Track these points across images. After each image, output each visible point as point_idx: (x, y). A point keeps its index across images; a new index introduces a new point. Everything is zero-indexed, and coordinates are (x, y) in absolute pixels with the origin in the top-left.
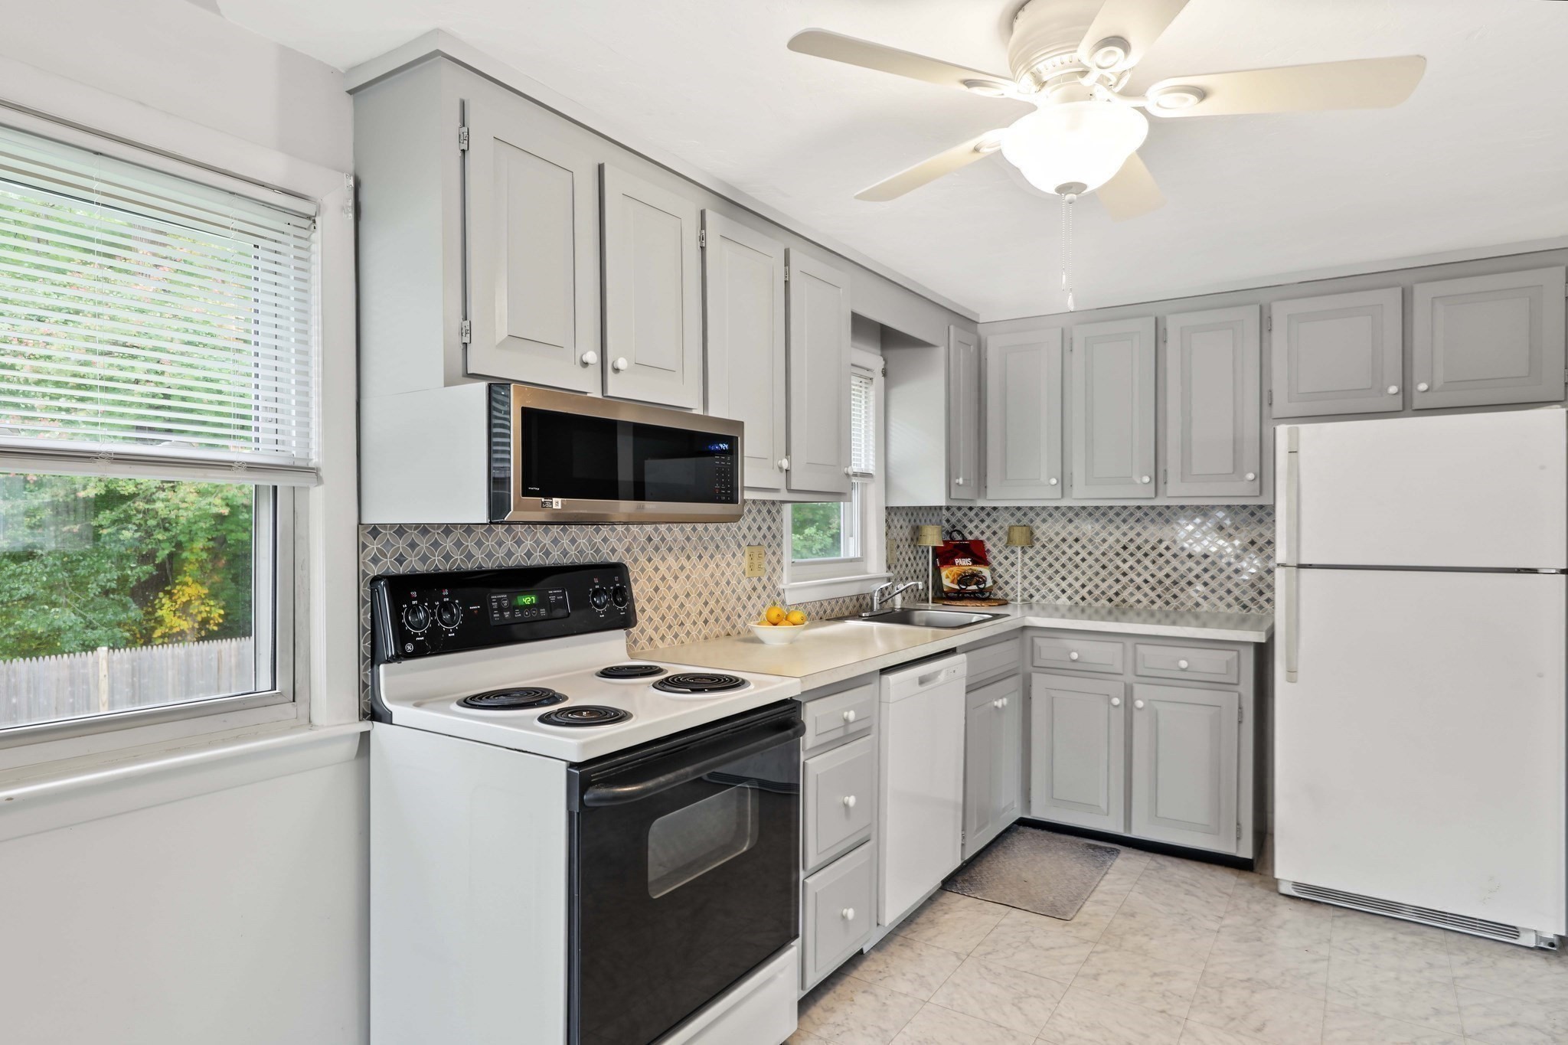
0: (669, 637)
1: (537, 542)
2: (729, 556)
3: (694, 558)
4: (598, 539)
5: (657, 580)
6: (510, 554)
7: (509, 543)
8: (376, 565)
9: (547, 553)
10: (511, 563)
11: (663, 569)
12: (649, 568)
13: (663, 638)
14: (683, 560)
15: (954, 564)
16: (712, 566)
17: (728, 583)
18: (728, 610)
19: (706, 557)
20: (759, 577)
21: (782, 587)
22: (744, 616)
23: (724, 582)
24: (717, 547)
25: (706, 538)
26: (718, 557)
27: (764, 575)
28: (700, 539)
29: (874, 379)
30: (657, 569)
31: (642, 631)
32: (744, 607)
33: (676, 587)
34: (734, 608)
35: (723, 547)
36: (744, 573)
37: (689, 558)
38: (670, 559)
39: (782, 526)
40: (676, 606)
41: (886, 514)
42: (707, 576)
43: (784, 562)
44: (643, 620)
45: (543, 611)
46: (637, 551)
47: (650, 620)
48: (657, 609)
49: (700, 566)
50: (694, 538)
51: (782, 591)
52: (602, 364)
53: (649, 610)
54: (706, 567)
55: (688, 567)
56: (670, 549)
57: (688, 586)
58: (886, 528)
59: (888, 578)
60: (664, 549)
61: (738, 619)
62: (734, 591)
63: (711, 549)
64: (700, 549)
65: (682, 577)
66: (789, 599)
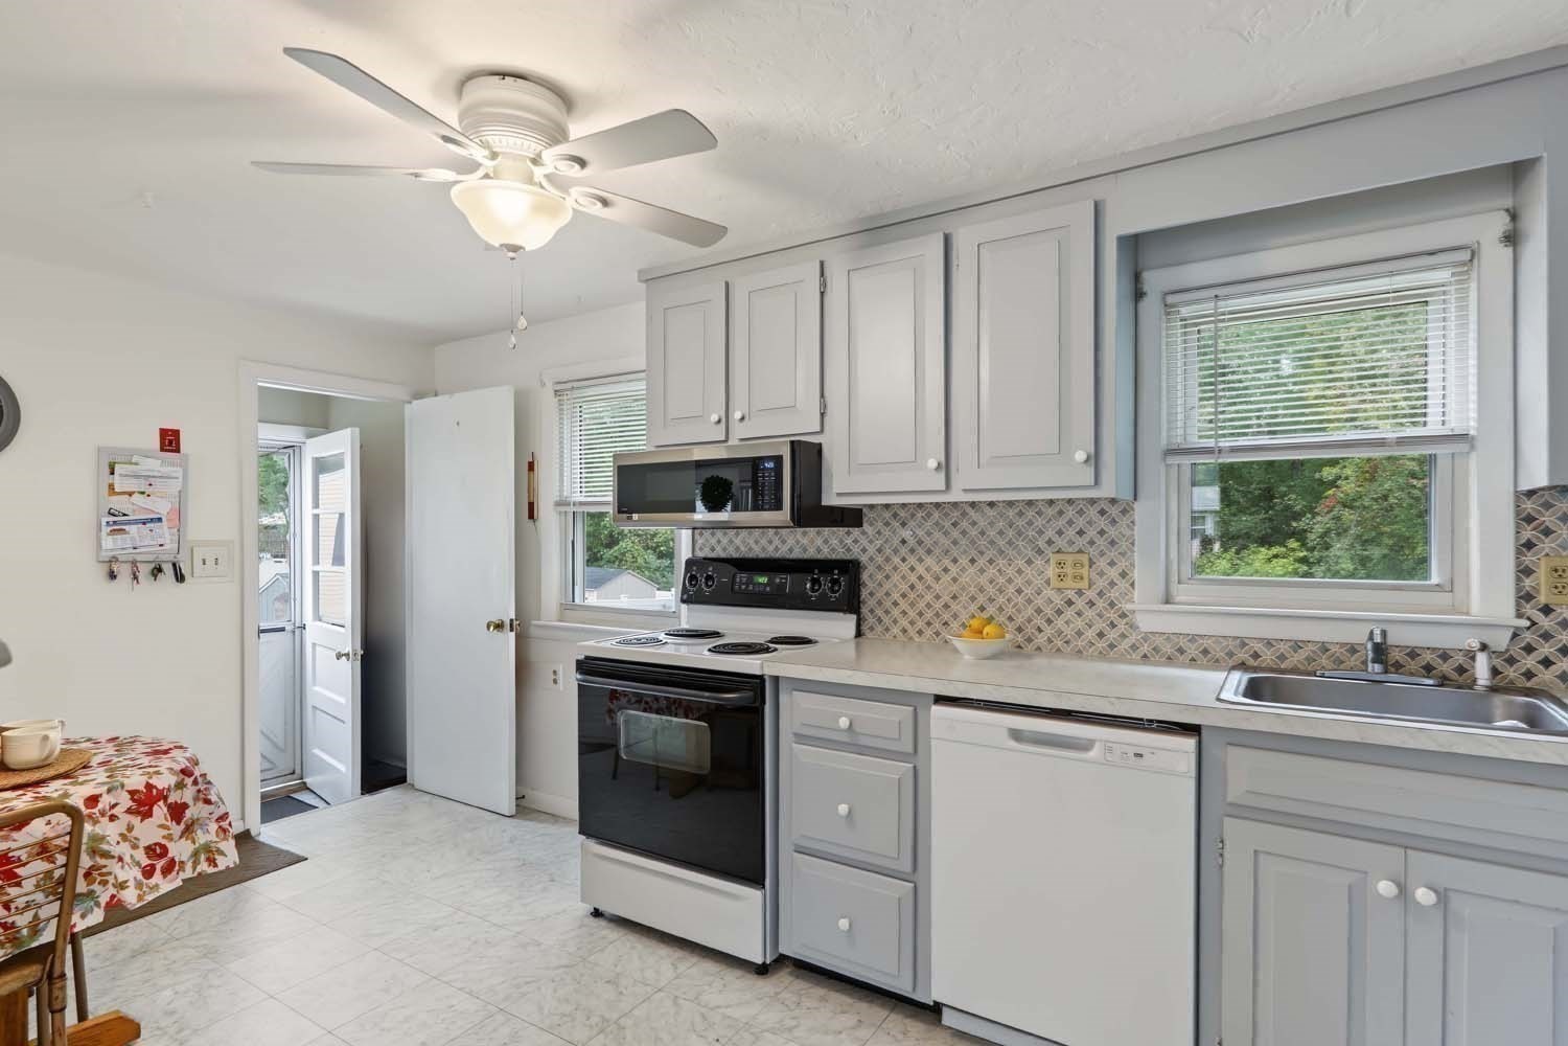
0: (929, 632)
1: (798, 542)
2: (1021, 563)
3: (964, 561)
4: (849, 541)
5: (913, 578)
6: (777, 549)
7: (777, 542)
8: (700, 552)
9: (805, 550)
10: (778, 555)
11: (920, 569)
12: (904, 568)
13: (920, 632)
14: (947, 562)
16: (992, 571)
17: (1019, 591)
18: (1019, 620)
19: (981, 562)
20: (1080, 590)
21: (1129, 606)
22: (1048, 631)
23: (1011, 589)
24: (1001, 552)
25: (983, 542)
26: (1001, 562)
27: (1090, 588)
28: (973, 542)
29: (1475, 261)
30: (912, 569)
31: (895, 622)
32: (1049, 621)
33: (937, 587)
34: (1029, 621)
35: (1011, 552)
36: (1048, 582)
37: (955, 561)
38: (929, 561)
39: (1133, 530)
40: (938, 605)
41: (1529, 506)
42: (983, 580)
43: (1136, 575)
44: (896, 612)
45: (768, 589)
46: (888, 551)
47: (904, 613)
48: (912, 605)
49: (972, 570)
50: (964, 542)
51: (1130, 611)
52: (726, 420)
53: (903, 605)
54: (982, 571)
55: (954, 570)
56: (929, 552)
57: (954, 588)
58: (1528, 533)
59: (1517, 628)
60: (921, 551)
61: (1037, 633)
62: (1029, 601)
63: (990, 554)
64: (974, 553)
65: (946, 578)
66: (1146, 623)
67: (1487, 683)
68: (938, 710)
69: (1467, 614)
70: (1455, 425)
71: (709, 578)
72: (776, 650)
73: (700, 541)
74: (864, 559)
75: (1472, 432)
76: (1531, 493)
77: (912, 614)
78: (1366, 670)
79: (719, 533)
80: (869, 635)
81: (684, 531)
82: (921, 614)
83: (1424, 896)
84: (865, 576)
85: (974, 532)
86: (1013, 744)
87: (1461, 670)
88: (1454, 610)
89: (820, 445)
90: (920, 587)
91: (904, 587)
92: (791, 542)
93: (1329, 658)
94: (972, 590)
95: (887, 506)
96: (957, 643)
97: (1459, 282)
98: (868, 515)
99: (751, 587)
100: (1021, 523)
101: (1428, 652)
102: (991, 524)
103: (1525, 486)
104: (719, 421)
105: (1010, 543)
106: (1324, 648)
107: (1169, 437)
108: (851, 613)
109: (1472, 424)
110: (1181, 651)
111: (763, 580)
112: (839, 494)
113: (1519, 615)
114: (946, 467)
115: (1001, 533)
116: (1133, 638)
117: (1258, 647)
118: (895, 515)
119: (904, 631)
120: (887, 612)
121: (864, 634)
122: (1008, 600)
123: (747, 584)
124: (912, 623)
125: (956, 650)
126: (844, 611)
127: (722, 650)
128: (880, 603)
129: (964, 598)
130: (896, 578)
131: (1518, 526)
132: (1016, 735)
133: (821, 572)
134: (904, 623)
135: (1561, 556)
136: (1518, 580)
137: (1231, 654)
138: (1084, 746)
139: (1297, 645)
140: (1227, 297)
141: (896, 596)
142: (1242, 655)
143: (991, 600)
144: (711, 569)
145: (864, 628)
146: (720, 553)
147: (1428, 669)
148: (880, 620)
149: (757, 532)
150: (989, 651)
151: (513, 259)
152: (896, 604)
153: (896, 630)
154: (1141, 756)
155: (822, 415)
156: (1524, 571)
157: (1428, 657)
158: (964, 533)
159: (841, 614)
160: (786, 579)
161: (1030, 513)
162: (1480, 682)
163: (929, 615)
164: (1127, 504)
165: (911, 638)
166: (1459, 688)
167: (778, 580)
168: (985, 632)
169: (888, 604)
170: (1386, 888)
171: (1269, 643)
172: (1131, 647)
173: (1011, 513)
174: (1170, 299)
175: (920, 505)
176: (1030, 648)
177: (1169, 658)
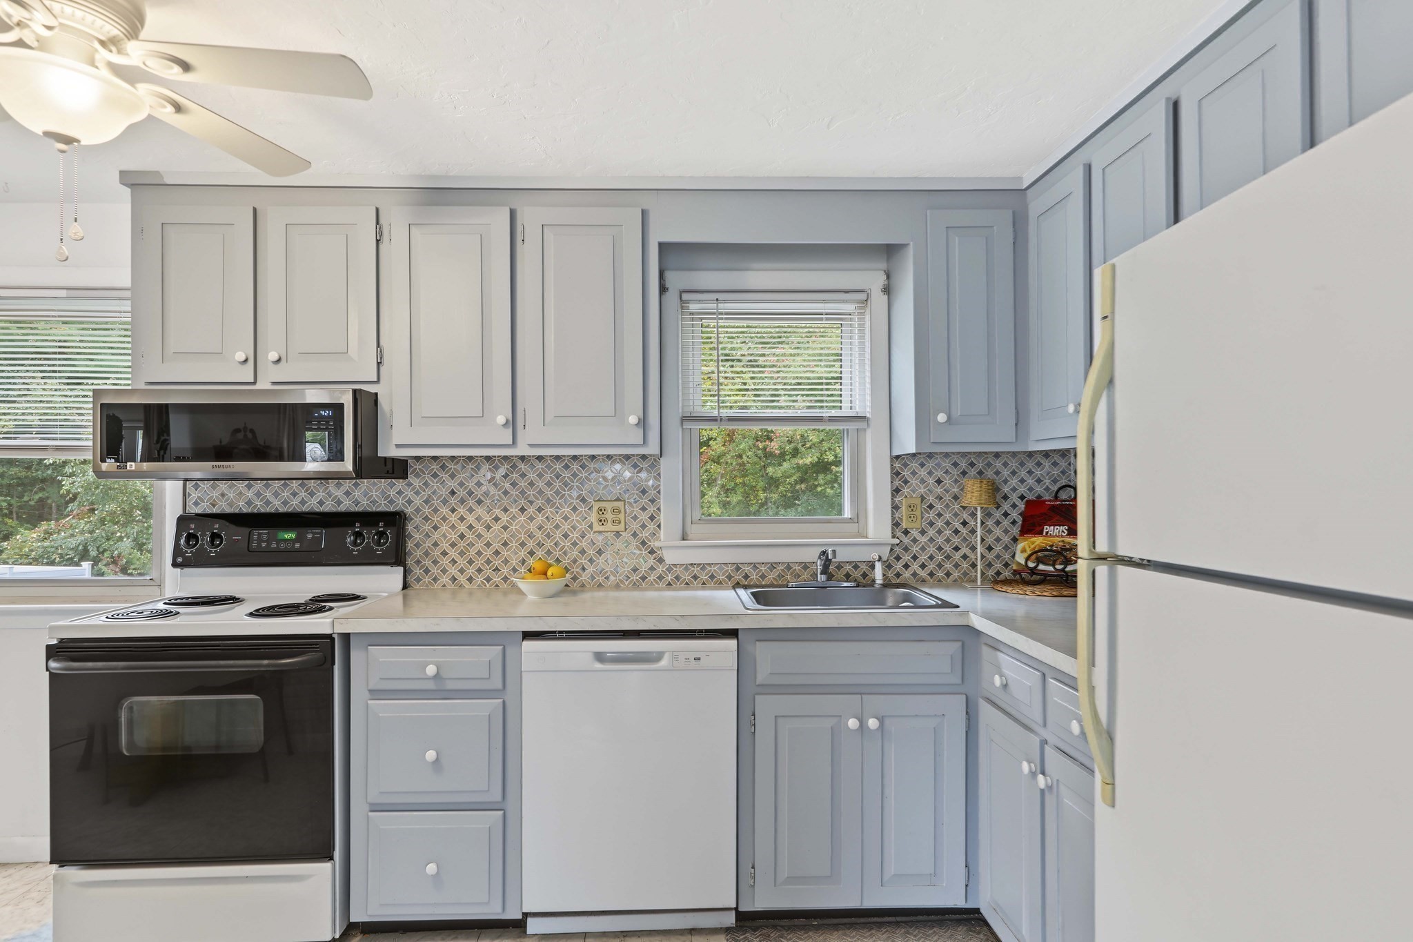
0: (480, 579)
1: (330, 495)
2: (566, 510)
3: (514, 510)
4: (392, 493)
5: (462, 528)
6: (303, 502)
7: (302, 494)
8: (196, 507)
10: (305, 509)
11: (470, 518)
12: (453, 517)
13: (470, 580)
14: (498, 512)
15: (1041, 533)
16: (540, 518)
17: (566, 536)
18: (566, 561)
19: (531, 510)
20: (617, 532)
21: (657, 544)
22: (590, 569)
23: (558, 535)
24: (548, 501)
25: (531, 492)
26: (549, 510)
27: (626, 529)
28: (523, 493)
29: (869, 301)
30: (462, 519)
31: (444, 571)
32: (591, 561)
33: (488, 536)
34: (575, 561)
35: (558, 501)
36: (591, 527)
37: (506, 510)
38: (480, 511)
39: (660, 481)
40: (488, 553)
41: (897, 465)
42: (532, 527)
43: (662, 518)
44: (445, 562)
45: (297, 545)
46: (435, 502)
47: (454, 561)
48: (462, 554)
49: (522, 518)
50: (514, 492)
51: (657, 548)
52: (255, 359)
53: (453, 553)
54: (531, 519)
55: (504, 518)
56: (479, 502)
57: (505, 536)
58: (897, 483)
59: (893, 545)
60: (471, 502)
61: (581, 572)
62: (575, 544)
63: (539, 503)
64: (522, 502)
65: (496, 527)
66: (670, 557)
67: (881, 582)
68: (528, 645)
69: (867, 537)
70: (858, 410)
71: (215, 536)
72: (331, 609)
73: (194, 495)
74: (409, 510)
75: (868, 415)
76: (897, 457)
77: (462, 562)
78: (817, 580)
79: (223, 486)
80: (417, 586)
81: (168, 484)
82: (471, 562)
83: (873, 723)
84: (410, 527)
85: (523, 484)
86: (598, 666)
87: (865, 575)
88: (860, 535)
89: (376, 394)
90: (470, 536)
91: (454, 536)
92: (321, 495)
93: (791, 574)
94: (523, 537)
95: (435, 458)
96: (523, 585)
97: (860, 314)
98: (414, 466)
99: (274, 545)
100: (566, 475)
101: (848, 564)
102: (540, 476)
103: (895, 453)
104: (246, 361)
105: (557, 493)
106: (789, 567)
107: (683, 406)
108: (398, 566)
109: (868, 409)
110: (695, 577)
111: (291, 535)
112: (398, 446)
113: (894, 537)
114: (512, 423)
115: (549, 484)
116: (660, 569)
117: (747, 569)
118: (443, 467)
119: (454, 579)
120: (435, 562)
121: (410, 586)
122: (555, 544)
123: (268, 541)
124: (462, 571)
125: (520, 592)
126: (392, 565)
127: (266, 612)
128: (427, 554)
129: (514, 544)
130: (444, 528)
131: (892, 477)
132: (600, 657)
133: (363, 525)
134: (453, 571)
135: (912, 497)
136: (893, 513)
137: (730, 577)
138: (656, 657)
139: (773, 566)
140: (725, 302)
141: (445, 545)
142: (738, 577)
143: (540, 545)
144: (217, 526)
145: (410, 579)
146: (223, 507)
147: (848, 577)
148: (427, 571)
149: (277, 485)
150: (553, 590)
151: (63, 152)
152: (444, 554)
153: (445, 579)
154: (699, 659)
155: (379, 364)
156: (895, 507)
157: (848, 568)
158: (514, 484)
159: (389, 568)
160: (321, 534)
161: (575, 467)
162: (878, 582)
163: (479, 562)
164: (655, 460)
165: (461, 586)
166: (864, 587)
167: (310, 536)
168: (549, 573)
169: (436, 553)
170: (853, 723)
171: (755, 566)
172: (658, 578)
173: (558, 466)
174: (685, 297)
175: (470, 458)
176: (575, 585)
177: (687, 584)
